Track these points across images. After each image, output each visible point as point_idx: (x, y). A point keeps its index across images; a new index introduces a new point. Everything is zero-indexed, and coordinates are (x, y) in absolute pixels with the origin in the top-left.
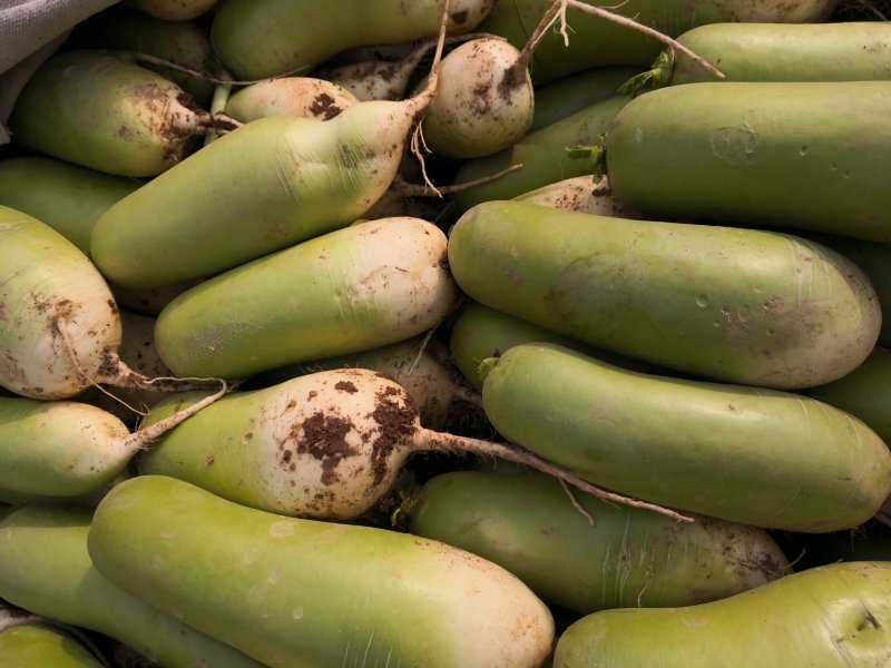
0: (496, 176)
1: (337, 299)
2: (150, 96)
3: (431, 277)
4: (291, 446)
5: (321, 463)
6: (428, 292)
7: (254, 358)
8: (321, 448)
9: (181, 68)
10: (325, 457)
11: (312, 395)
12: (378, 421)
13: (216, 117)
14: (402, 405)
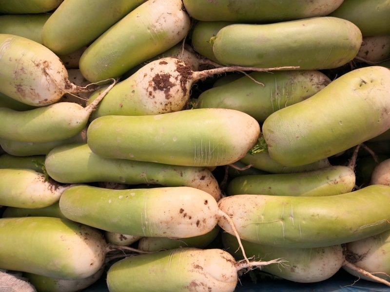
1: (149, 31)
3: (181, 15)
4: (151, 89)
5: (163, 92)
6: (181, 21)
8: (162, 86)
10: (165, 89)
11: (152, 69)
12: (179, 72)
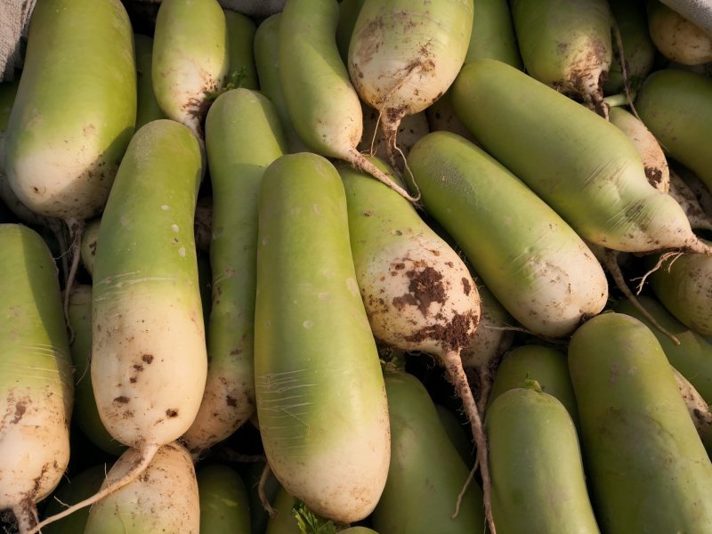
0: (660, 327)
1: (526, 251)
2: (597, 52)
3: (571, 313)
4: (409, 266)
5: (408, 292)
6: (560, 315)
7: (449, 210)
8: (419, 288)
9: (623, 64)
10: (413, 294)
11: (450, 264)
12: (454, 320)
13: (603, 104)
14: (469, 332)
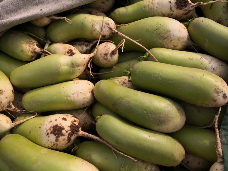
0: (108, 73)
1: (66, 98)
2: (30, 44)
3: (89, 95)
4: (49, 131)
5: (55, 136)
6: (88, 98)
7: (44, 109)
8: (56, 133)
9: (39, 38)
10: (57, 135)
11: (56, 120)
12: (70, 128)
13: (45, 51)
14: (77, 124)
